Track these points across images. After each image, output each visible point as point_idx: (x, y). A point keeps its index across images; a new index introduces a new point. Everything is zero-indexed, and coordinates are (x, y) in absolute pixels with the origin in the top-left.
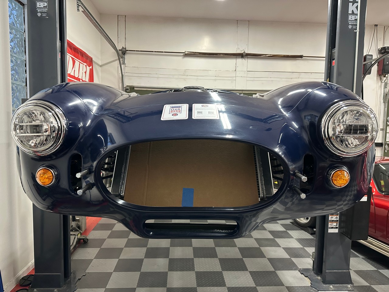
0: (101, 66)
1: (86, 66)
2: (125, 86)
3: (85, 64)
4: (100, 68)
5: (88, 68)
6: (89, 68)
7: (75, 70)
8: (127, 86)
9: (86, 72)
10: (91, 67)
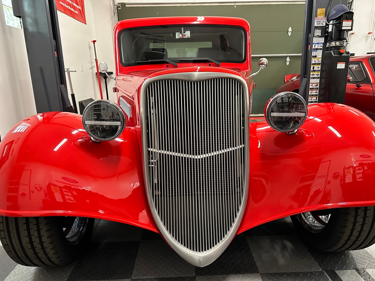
2: (116, 4)
8: (119, 3)
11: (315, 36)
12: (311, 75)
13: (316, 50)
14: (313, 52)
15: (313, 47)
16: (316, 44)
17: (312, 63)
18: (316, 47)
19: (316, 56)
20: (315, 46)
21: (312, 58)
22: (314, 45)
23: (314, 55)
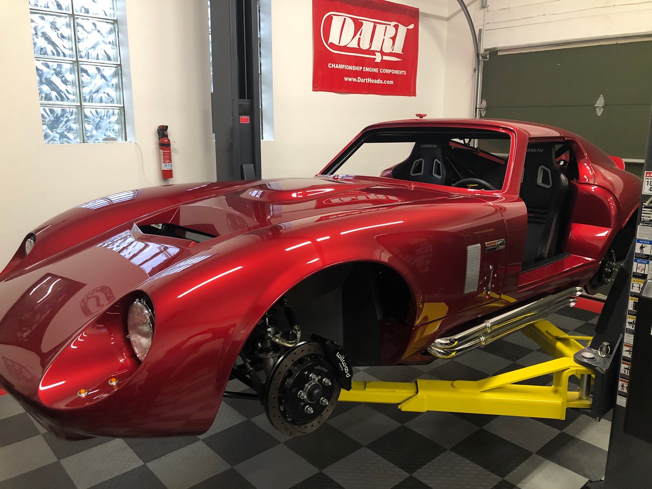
0: (448, 19)
1: (396, 27)
2: (482, 51)
3: (394, 23)
4: (447, 22)
5: (402, 30)
6: (406, 28)
7: (359, 39)
8: (486, 50)
9: (394, 39)
10: (411, 27)
11: (644, 222)
12: (627, 324)
13: (646, 259)
14: (635, 264)
15: (638, 250)
16: (645, 241)
17: (631, 290)
18: (647, 250)
19: (644, 277)
20: (642, 248)
21: (633, 279)
22: (638, 245)
23: (639, 271)
